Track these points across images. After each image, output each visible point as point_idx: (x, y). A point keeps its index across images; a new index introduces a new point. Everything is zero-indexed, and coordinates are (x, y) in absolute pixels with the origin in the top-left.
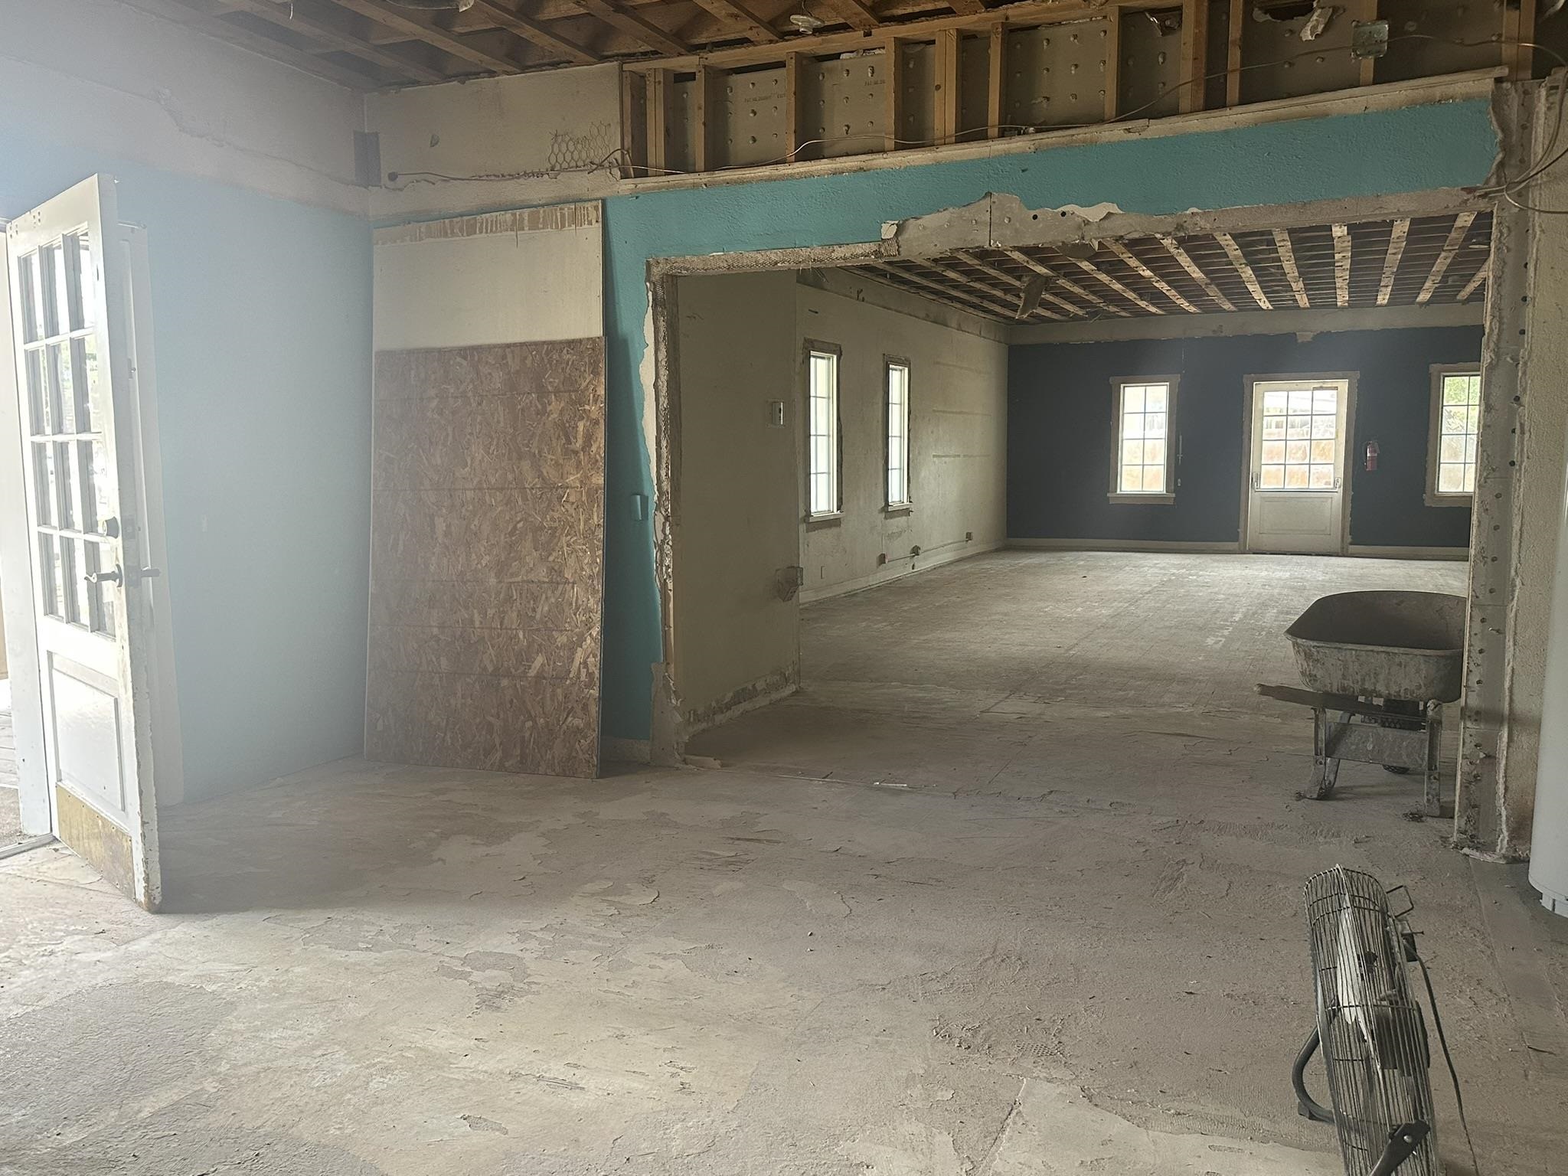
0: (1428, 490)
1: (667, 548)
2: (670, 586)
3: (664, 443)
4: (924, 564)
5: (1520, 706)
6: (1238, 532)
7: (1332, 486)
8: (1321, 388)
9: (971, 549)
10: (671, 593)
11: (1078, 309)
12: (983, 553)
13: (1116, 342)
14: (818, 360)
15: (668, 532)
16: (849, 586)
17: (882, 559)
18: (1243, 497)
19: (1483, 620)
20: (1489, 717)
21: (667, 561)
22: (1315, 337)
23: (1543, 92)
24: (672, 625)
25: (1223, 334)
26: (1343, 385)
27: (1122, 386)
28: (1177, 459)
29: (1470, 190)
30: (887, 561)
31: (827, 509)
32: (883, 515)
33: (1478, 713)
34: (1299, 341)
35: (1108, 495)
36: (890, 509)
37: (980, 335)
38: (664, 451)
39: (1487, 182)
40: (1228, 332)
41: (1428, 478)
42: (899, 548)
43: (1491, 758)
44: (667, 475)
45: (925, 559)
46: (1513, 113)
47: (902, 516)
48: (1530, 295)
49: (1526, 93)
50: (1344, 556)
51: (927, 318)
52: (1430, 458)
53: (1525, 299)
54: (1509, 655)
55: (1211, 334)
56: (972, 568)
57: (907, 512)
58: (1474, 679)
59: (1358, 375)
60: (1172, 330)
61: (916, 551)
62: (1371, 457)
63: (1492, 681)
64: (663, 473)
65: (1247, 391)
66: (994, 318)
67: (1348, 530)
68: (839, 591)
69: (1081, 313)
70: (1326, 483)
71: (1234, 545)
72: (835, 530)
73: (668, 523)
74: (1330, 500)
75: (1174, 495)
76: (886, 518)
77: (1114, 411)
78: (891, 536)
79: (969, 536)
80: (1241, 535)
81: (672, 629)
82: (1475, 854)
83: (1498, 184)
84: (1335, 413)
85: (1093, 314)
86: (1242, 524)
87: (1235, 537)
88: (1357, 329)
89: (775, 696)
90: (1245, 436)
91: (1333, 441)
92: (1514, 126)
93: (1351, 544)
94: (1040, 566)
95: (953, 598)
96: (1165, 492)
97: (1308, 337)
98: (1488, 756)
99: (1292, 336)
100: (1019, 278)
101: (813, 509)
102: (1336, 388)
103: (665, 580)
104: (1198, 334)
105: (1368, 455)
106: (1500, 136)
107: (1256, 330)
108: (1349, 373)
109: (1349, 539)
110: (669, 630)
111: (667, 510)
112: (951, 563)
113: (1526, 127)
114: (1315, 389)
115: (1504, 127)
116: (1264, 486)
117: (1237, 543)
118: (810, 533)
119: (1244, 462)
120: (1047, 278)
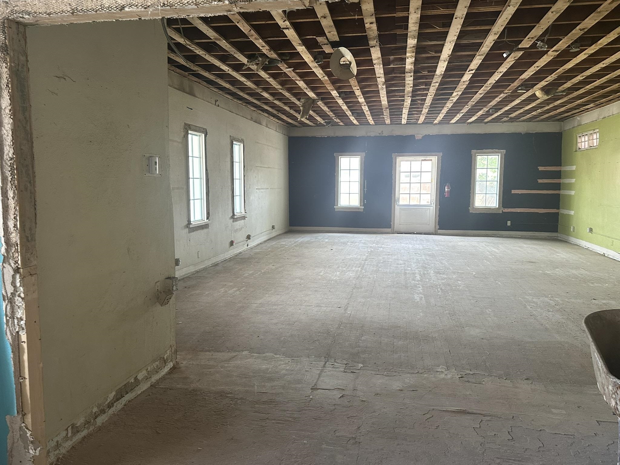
0: (471, 206)
1: (18, 301)
2: (24, 337)
3: (11, 194)
4: (252, 243)
6: (391, 224)
7: (430, 203)
8: (425, 160)
9: (274, 234)
10: (25, 345)
11: (322, 120)
12: (279, 235)
13: (337, 137)
14: (193, 136)
15: (18, 284)
16: (214, 260)
17: (232, 243)
18: (393, 207)
21: (21, 313)
22: (423, 137)
24: (27, 376)
25: (383, 135)
26: (435, 159)
27: (340, 157)
28: (364, 191)
30: (234, 244)
31: (201, 219)
32: (232, 220)
34: (416, 139)
35: (335, 207)
36: (235, 217)
37: (276, 131)
38: (12, 203)
40: (385, 134)
41: (471, 200)
42: (240, 237)
44: (15, 226)
45: (253, 241)
47: (241, 220)
50: (436, 234)
51: (251, 119)
52: (472, 191)
55: (378, 135)
56: (276, 244)
57: (244, 218)
59: (441, 154)
60: (361, 132)
61: (249, 237)
62: (448, 191)
64: (11, 224)
65: (394, 161)
66: (282, 123)
67: (437, 224)
68: (209, 263)
69: (322, 122)
70: (428, 202)
71: (389, 230)
72: (205, 230)
73: (18, 276)
74: (429, 210)
75: (363, 207)
76: (233, 222)
77: (336, 168)
78: (236, 231)
79: (273, 227)
80: (392, 225)
81: (27, 382)
84: (431, 171)
85: (328, 123)
86: (392, 221)
87: (389, 226)
88: (440, 134)
89: (155, 378)
90: (393, 181)
91: (430, 184)
93: (439, 229)
94: (309, 243)
95: (271, 266)
96: (359, 206)
97: (419, 137)
99: (413, 136)
100: (299, 100)
101: (192, 219)
102: (431, 160)
103: (18, 332)
104: (372, 134)
105: (446, 190)
107: (398, 133)
108: (438, 153)
109: (438, 227)
110: (24, 382)
111: (16, 262)
112: (265, 242)
114: (422, 160)
116: (401, 202)
117: (390, 229)
118: (191, 234)
119: (393, 192)
120: (314, 101)
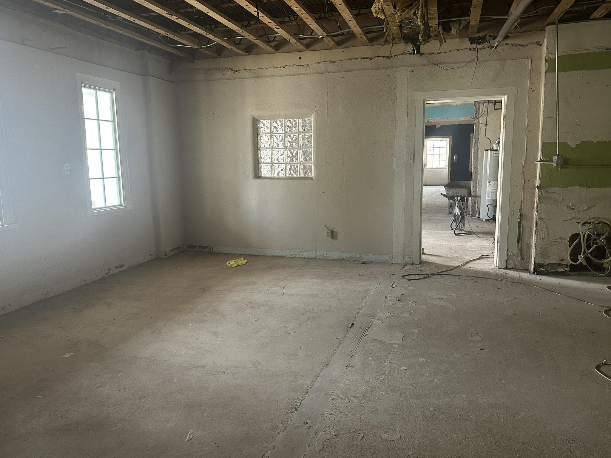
0: (469, 167)
5: (479, 195)
8: (442, 140)
19: (474, 182)
20: (475, 196)
22: (441, 126)
23: (481, 103)
26: (448, 139)
29: (471, 117)
33: (473, 196)
39: (474, 116)
43: (475, 203)
46: (477, 106)
48: (480, 133)
49: (479, 103)
53: (479, 134)
54: (477, 187)
58: (473, 191)
59: (452, 137)
62: (455, 159)
63: (475, 191)
70: (444, 166)
74: (444, 170)
82: (473, 217)
83: (475, 117)
84: (446, 147)
88: (451, 124)
91: (446, 155)
92: (477, 108)
97: (438, 126)
98: (475, 202)
99: (435, 126)
102: (446, 140)
106: (475, 109)
108: (450, 136)
109: (450, 180)
113: (479, 108)
115: (476, 108)
116: (427, 167)
